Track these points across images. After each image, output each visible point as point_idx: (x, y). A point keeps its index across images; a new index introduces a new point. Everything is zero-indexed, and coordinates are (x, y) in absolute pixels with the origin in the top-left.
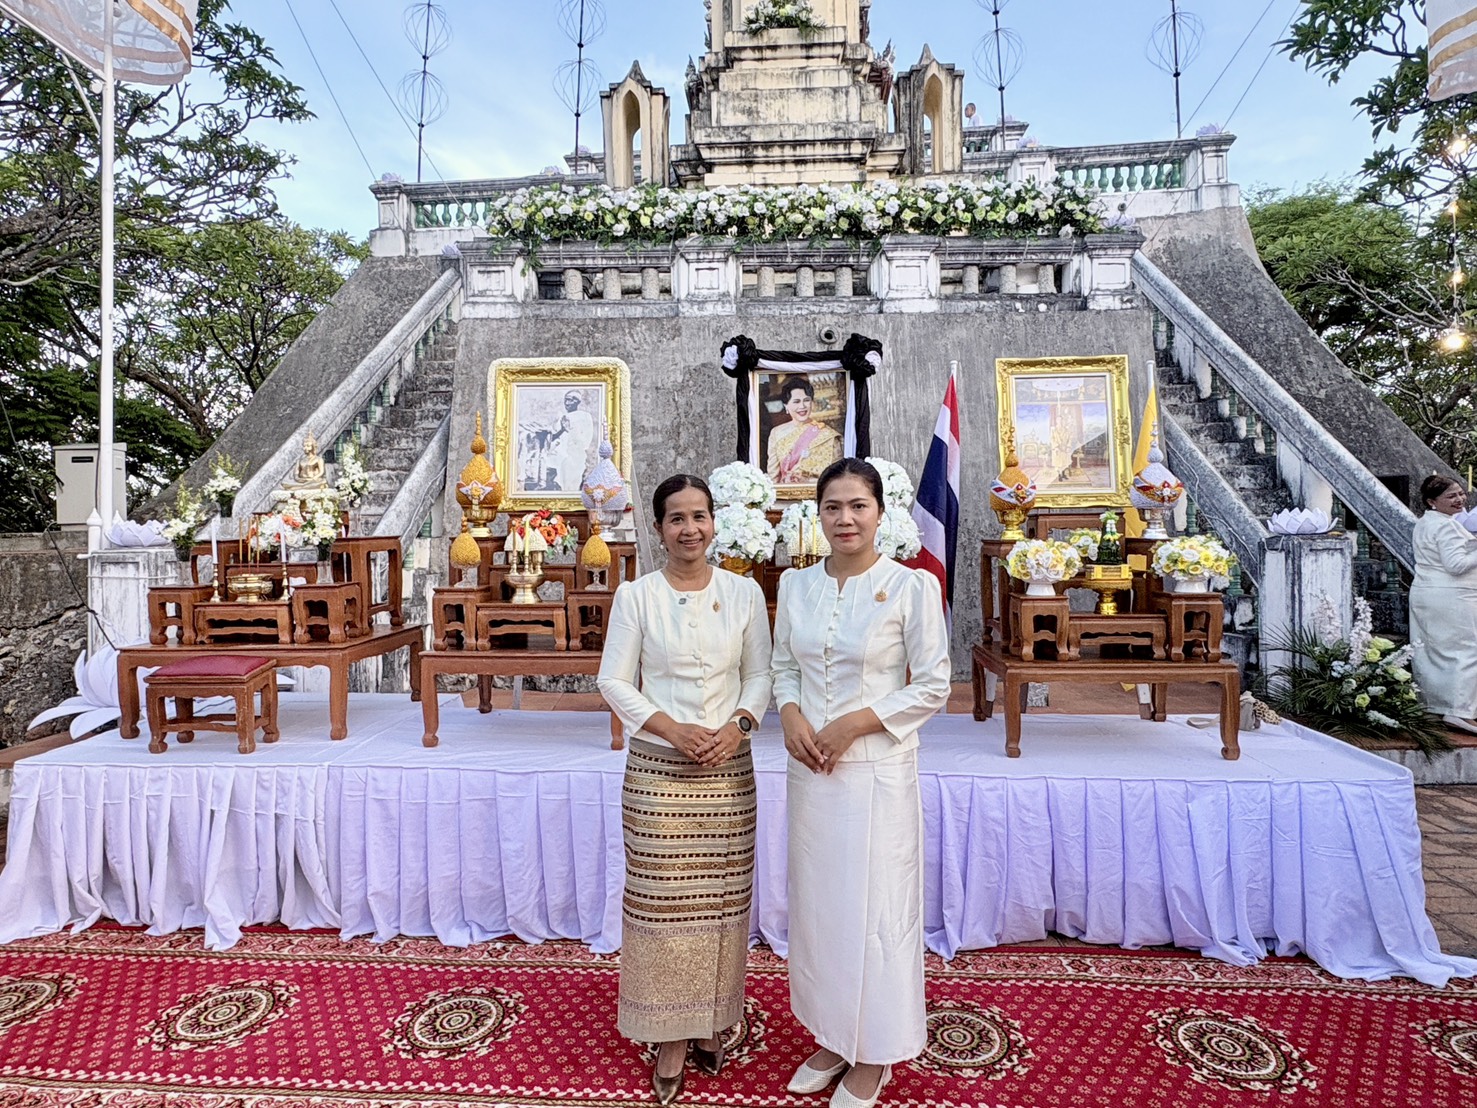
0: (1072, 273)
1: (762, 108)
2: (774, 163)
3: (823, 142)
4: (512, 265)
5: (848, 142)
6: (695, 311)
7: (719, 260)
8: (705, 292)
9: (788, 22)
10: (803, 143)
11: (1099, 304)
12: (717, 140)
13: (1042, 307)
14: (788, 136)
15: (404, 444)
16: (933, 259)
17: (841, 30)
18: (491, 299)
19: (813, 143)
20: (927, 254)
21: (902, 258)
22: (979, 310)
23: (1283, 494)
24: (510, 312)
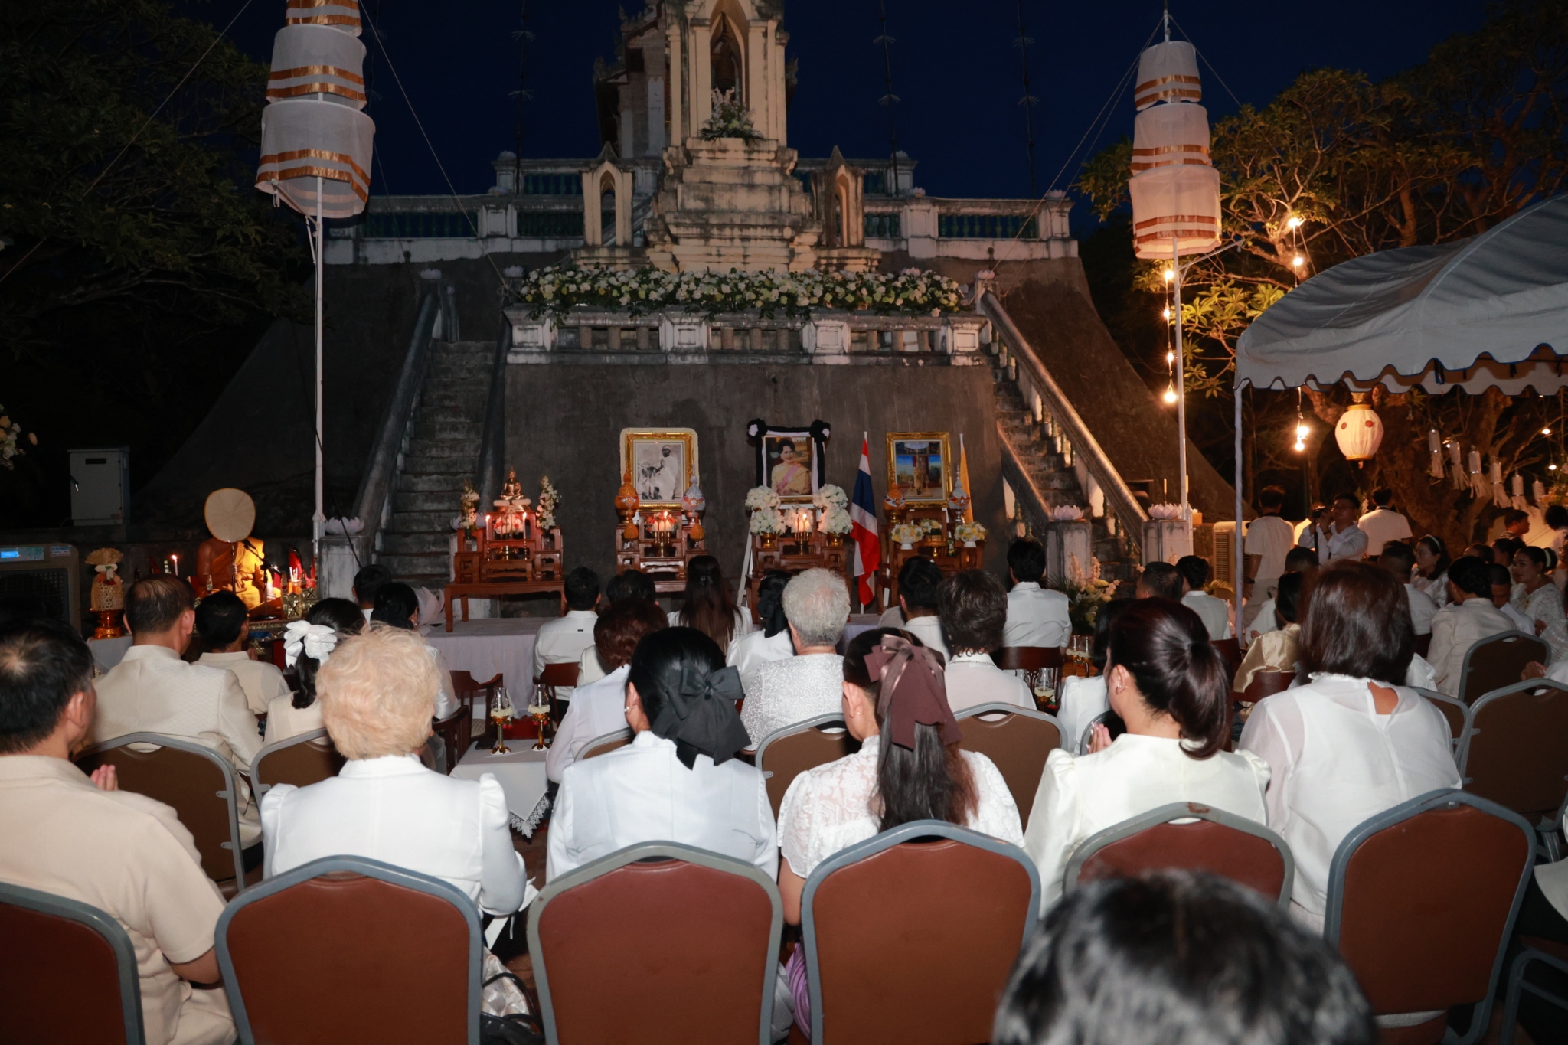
0: (940, 339)
1: (716, 197)
2: (725, 239)
3: (763, 226)
4: (543, 324)
5: (781, 227)
6: (679, 360)
7: (695, 324)
8: (685, 346)
9: (735, 133)
10: (748, 227)
11: (961, 361)
12: (684, 221)
13: (921, 362)
14: (737, 221)
15: (434, 452)
16: (846, 326)
17: (774, 142)
18: (528, 349)
19: (755, 227)
20: (841, 323)
21: (824, 325)
22: (878, 364)
23: (1078, 493)
24: (542, 360)
